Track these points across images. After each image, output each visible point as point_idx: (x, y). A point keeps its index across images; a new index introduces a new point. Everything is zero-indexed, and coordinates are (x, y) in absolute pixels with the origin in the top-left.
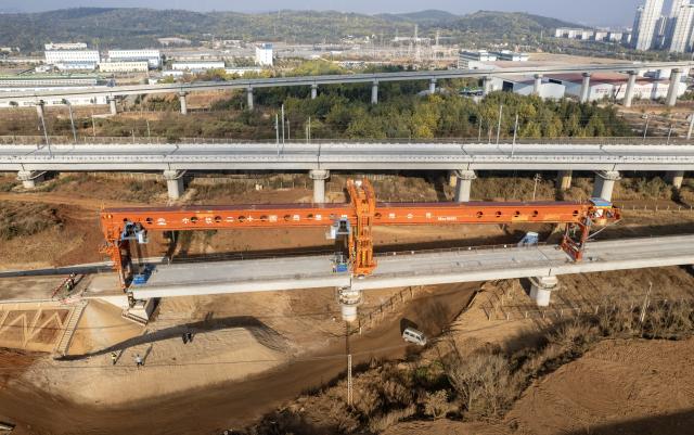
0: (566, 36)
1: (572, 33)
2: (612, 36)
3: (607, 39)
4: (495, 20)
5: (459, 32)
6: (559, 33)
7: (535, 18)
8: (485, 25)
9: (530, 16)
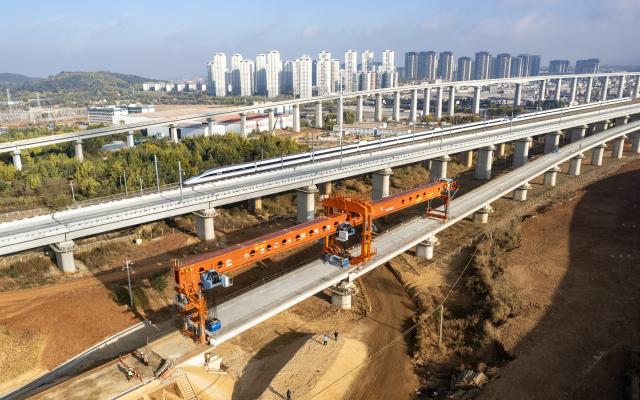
0: (152, 89)
1: (157, 87)
2: (191, 87)
3: (187, 89)
4: (83, 80)
5: (50, 93)
6: (146, 87)
7: (118, 76)
8: (74, 85)
9: (114, 74)
